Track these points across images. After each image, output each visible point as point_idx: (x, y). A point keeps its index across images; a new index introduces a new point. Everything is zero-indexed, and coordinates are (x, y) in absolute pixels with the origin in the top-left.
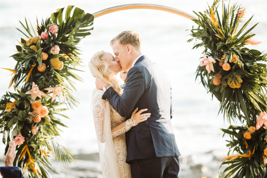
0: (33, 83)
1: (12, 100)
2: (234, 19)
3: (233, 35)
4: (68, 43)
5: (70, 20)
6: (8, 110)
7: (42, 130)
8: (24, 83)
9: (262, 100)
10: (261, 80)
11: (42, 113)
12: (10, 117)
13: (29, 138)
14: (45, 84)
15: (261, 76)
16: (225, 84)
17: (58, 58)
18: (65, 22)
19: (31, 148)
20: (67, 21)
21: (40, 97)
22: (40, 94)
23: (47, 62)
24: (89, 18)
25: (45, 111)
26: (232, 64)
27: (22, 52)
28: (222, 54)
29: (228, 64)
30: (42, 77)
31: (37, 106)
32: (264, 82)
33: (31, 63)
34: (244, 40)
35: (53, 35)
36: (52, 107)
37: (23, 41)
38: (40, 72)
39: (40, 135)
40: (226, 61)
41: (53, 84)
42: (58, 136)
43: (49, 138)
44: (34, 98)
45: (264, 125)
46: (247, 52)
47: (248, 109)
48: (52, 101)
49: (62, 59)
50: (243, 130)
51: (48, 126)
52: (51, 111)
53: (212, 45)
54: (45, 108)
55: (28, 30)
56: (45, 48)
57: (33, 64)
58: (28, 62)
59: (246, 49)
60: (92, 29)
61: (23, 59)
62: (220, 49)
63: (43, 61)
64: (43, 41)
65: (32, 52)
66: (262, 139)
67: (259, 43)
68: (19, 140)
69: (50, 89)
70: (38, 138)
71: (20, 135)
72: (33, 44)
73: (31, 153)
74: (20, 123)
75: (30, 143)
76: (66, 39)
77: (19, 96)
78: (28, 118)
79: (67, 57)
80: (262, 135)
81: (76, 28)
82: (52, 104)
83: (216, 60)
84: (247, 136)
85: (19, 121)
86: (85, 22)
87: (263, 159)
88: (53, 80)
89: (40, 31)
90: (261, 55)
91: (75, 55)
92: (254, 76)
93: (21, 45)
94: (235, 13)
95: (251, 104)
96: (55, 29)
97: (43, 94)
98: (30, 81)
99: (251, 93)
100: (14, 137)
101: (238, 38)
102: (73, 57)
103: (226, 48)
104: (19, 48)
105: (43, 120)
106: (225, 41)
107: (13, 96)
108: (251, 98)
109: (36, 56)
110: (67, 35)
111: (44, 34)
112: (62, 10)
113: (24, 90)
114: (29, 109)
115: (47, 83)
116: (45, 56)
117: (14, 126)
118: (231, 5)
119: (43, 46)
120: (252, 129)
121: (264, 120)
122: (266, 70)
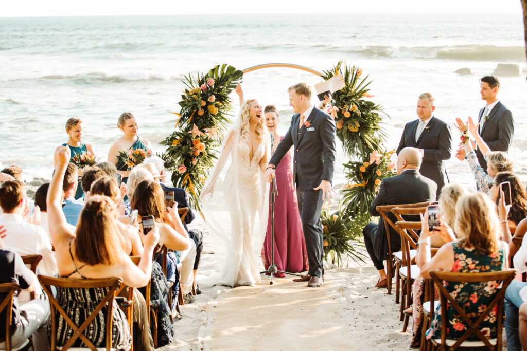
0: (194, 124)
1: (178, 137)
2: (354, 77)
3: (353, 90)
4: (222, 93)
5: (224, 75)
6: (174, 146)
7: (200, 162)
8: (187, 125)
9: (375, 140)
10: (374, 125)
11: (200, 148)
12: (176, 150)
13: (190, 168)
14: (203, 126)
15: (374, 123)
16: (346, 128)
17: (214, 105)
18: (220, 77)
19: (191, 176)
20: (222, 76)
21: (199, 136)
22: (200, 133)
23: (205, 108)
24: (239, 74)
25: (202, 146)
26: (351, 112)
27: (186, 100)
28: (344, 104)
29: (349, 113)
30: (201, 120)
31: (197, 143)
32: (376, 127)
33: (193, 109)
34: (362, 93)
35: (211, 87)
36: (208, 144)
37: (187, 91)
38: (199, 116)
39: (199, 166)
40: (347, 110)
41: (210, 126)
42: (213, 167)
43: (205, 169)
44: (194, 136)
45: (375, 161)
46: (363, 103)
47: (364, 149)
48: (209, 139)
49: (217, 106)
50: (359, 165)
51: (205, 159)
52: (207, 147)
53: (337, 97)
54: (203, 144)
55: (191, 82)
56: (204, 97)
57: (194, 110)
58: (190, 108)
59: (363, 101)
60: (242, 82)
61: (187, 105)
62: (342, 101)
63: (202, 108)
64: (203, 92)
65: (194, 100)
66: (374, 172)
67: (373, 96)
68: (182, 169)
69: (207, 130)
70: (197, 168)
71: (183, 165)
72: (195, 94)
73: (192, 180)
74: (183, 156)
75: (191, 172)
76: (220, 90)
77: (183, 134)
78: (189, 152)
79: (221, 104)
80: (374, 169)
81: (228, 82)
82: (207, 141)
83: (339, 109)
84: (363, 169)
85: (183, 154)
86: (236, 77)
87: (374, 188)
88: (210, 122)
89: (201, 83)
90: (375, 106)
91: (227, 103)
92: (368, 122)
93: (185, 94)
94: (355, 72)
95: (366, 144)
96: (212, 82)
97: (202, 133)
98: (192, 123)
99: (366, 135)
100: (179, 167)
101: (357, 92)
102: (226, 104)
103: (347, 99)
104: (183, 97)
105: (201, 154)
106: (347, 94)
107: (178, 134)
108: (366, 140)
109: (197, 103)
110: (221, 87)
111: (203, 86)
112: (219, 66)
113: (187, 130)
114: (190, 145)
115: (204, 125)
116: (204, 103)
117: (179, 158)
118: (352, 65)
119: (202, 95)
120: (366, 164)
121: (375, 157)
122: (378, 118)
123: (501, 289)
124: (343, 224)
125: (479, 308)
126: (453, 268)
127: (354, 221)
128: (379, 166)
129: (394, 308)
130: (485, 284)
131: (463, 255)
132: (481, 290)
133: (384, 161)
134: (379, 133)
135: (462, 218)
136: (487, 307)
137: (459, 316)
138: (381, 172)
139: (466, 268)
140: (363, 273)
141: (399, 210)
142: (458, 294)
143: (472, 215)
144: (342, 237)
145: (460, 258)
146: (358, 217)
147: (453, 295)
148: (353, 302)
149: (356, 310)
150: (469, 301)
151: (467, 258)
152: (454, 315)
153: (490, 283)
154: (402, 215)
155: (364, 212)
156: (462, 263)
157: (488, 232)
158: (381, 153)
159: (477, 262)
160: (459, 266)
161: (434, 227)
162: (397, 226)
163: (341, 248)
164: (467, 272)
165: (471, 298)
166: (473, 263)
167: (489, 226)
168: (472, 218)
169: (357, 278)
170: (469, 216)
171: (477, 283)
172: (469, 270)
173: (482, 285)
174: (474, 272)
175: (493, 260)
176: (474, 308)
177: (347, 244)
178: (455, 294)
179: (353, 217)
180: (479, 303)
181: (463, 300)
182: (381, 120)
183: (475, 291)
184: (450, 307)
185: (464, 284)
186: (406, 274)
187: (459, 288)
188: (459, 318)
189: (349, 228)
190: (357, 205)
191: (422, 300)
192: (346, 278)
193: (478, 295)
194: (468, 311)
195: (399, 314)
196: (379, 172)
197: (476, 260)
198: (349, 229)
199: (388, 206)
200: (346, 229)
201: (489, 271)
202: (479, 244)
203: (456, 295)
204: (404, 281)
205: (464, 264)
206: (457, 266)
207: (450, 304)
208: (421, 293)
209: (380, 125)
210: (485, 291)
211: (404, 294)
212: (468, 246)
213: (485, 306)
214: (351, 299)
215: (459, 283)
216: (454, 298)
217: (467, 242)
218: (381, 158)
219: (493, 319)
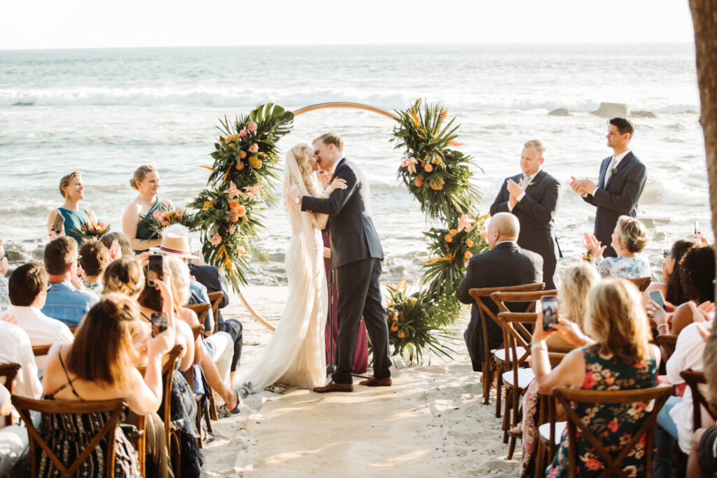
0: (231, 181)
1: (210, 198)
2: (436, 120)
5: (270, 118)
6: (206, 209)
7: (239, 229)
8: (222, 181)
9: (464, 202)
10: (463, 182)
11: (239, 211)
12: (208, 215)
13: (227, 238)
15: (463, 179)
16: (426, 186)
17: (257, 157)
18: (264, 120)
19: (228, 248)
20: (267, 119)
21: (238, 196)
22: (238, 192)
23: (245, 160)
24: (289, 116)
25: (242, 210)
26: (434, 165)
27: (221, 150)
28: (424, 155)
29: (430, 166)
30: (240, 175)
31: (235, 205)
32: (466, 184)
33: (229, 161)
34: (447, 140)
35: (252, 133)
36: (250, 207)
37: (222, 139)
38: (238, 171)
39: (237, 235)
40: (428, 162)
41: (251, 183)
43: (246, 239)
44: (231, 196)
45: (465, 228)
46: (449, 153)
47: (450, 212)
48: (250, 200)
49: (260, 157)
50: (444, 233)
51: (245, 226)
52: (248, 210)
53: (415, 145)
54: (243, 206)
55: (227, 128)
56: (244, 146)
57: (231, 162)
58: (226, 160)
59: (449, 150)
60: (292, 127)
61: (222, 157)
62: (422, 150)
63: (242, 160)
64: (242, 139)
65: (231, 150)
66: (463, 242)
67: (461, 145)
68: (216, 239)
69: (248, 188)
70: (236, 238)
71: (217, 234)
72: (232, 142)
73: (228, 253)
74: (217, 222)
75: (227, 243)
76: (265, 137)
77: (216, 195)
78: (225, 218)
79: (265, 155)
80: (463, 238)
81: (275, 126)
82: (249, 203)
83: (418, 161)
84: (449, 239)
85: (217, 220)
86: (285, 120)
87: (463, 263)
88: (252, 179)
89: (239, 128)
90: (463, 157)
91: (274, 154)
92: (456, 178)
93: (220, 143)
94: (438, 113)
95: (453, 206)
96: (254, 127)
97: (241, 193)
98: (228, 179)
99: (453, 195)
100: (212, 236)
101: (441, 139)
102: (272, 155)
103: (428, 148)
104: (217, 146)
105: (241, 219)
106: (428, 141)
107: (210, 194)
108: (453, 200)
109: (235, 154)
110: (266, 133)
111: (243, 131)
112: (262, 107)
113: (222, 188)
114: (226, 208)
115: (244, 182)
116: (244, 154)
117: (212, 225)
118: (434, 105)
119: (242, 144)
120: (453, 232)
121: (465, 222)
122: (468, 172)
123: (651, 412)
124: (423, 310)
125: (621, 439)
126: (584, 383)
127: (437, 305)
128: (470, 235)
129: (493, 423)
130: (627, 406)
131: (597, 365)
132: (623, 415)
133: (476, 228)
134: (470, 192)
135: (597, 314)
136: (632, 437)
137: (593, 450)
138: (472, 242)
139: (602, 383)
140: (450, 373)
141: (501, 296)
142: (592, 419)
143: (610, 310)
144: (423, 326)
145: (594, 370)
146: (442, 300)
147: (586, 421)
148: (440, 416)
149: (444, 428)
150: (606, 429)
151: (603, 369)
152: (586, 448)
153: (634, 405)
154: (505, 303)
155: (450, 294)
156: (597, 376)
157: (633, 333)
158: (472, 217)
159: (617, 374)
160: (593, 381)
161: (550, 325)
162: (500, 319)
163: (422, 340)
164: (603, 390)
165: (610, 426)
166: (612, 376)
167: (634, 326)
168: (610, 314)
169: (443, 381)
170: (606, 311)
171: (618, 405)
172: (607, 385)
173: (624, 407)
174: (612, 390)
175: (639, 371)
176: (614, 439)
177: (429, 335)
178: (586, 420)
179: (436, 301)
180: (620, 432)
181: (599, 428)
182: (472, 175)
183: (614, 416)
184: (580, 438)
185: (599, 407)
186: (512, 382)
187: (592, 412)
188: (594, 453)
189: (431, 314)
190: (442, 284)
191: (537, 421)
192: (428, 381)
193: (619, 422)
194: (606, 442)
195: (502, 433)
196: (470, 243)
197: (616, 372)
198: (430, 317)
199: (484, 289)
200: (427, 315)
201: (633, 388)
202: (621, 350)
203: (588, 422)
204: (508, 391)
205: (599, 378)
206: (589, 380)
207: (580, 433)
208: (534, 411)
209: (470, 181)
210: (629, 415)
211: (508, 407)
212: (606, 353)
213: (629, 436)
214: (437, 411)
215: (592, 406)
216: (586, 425)
217: (605, 347)
218: (472, 225)
219: (640, 454)
